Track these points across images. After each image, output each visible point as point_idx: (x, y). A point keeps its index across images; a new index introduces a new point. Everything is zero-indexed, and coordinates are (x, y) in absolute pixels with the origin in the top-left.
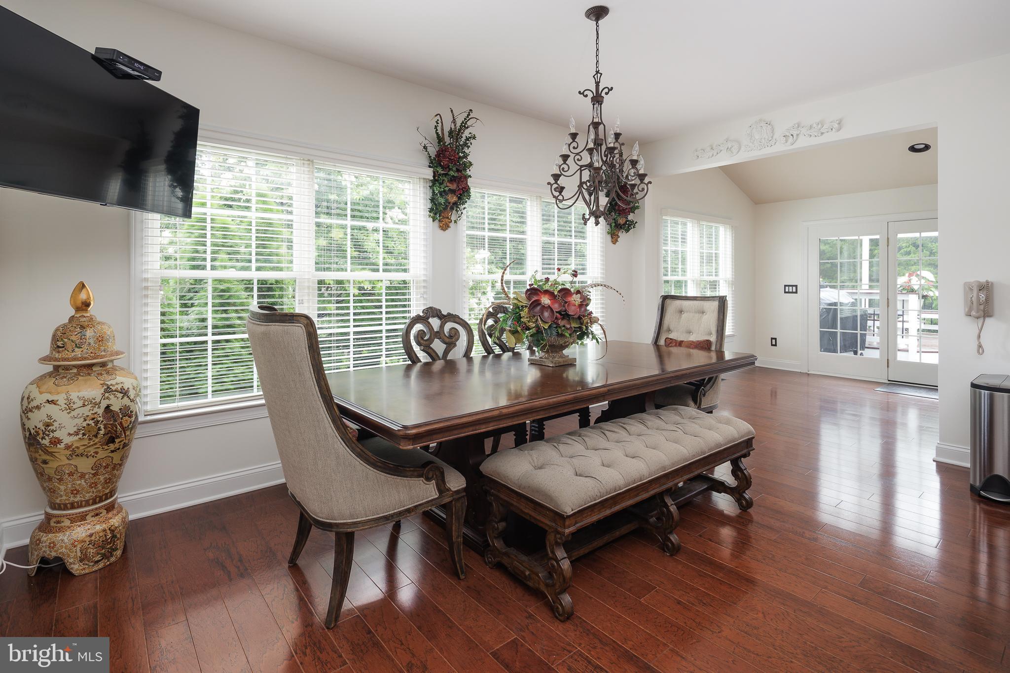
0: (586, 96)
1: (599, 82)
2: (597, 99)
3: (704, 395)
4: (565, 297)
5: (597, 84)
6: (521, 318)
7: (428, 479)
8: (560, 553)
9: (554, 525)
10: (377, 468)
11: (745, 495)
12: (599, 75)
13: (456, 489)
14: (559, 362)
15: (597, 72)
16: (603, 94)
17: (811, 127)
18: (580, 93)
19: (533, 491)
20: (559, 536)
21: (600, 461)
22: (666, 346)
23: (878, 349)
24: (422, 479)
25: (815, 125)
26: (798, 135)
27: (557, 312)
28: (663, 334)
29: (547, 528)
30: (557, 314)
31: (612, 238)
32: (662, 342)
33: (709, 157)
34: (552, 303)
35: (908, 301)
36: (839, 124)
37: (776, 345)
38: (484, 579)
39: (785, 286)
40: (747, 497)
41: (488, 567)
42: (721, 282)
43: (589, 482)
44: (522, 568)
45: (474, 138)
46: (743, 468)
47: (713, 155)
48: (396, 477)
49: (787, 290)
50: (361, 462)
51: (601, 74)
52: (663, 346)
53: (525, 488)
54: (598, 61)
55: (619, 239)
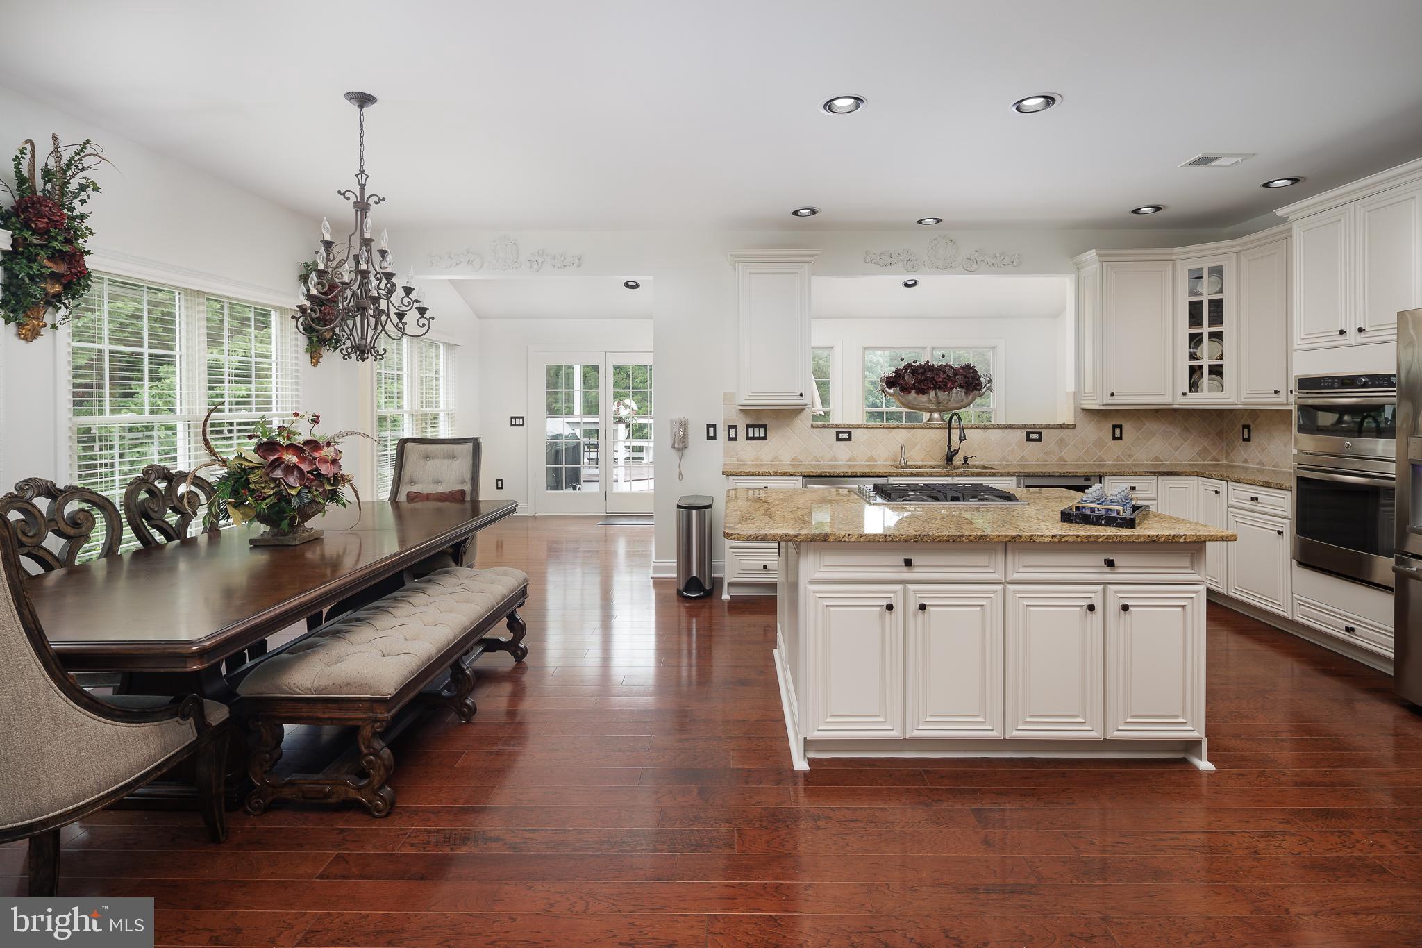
0: (348, 198)
1: (365, 185)
2: (362, 207)
3: (465, 553)
4: (312, 452)
5: (362, 187)
6: (250, 483)
7: (185, 717)
8: (378, 744)
9: (371, 715)
10: (115, 718)
11: (520, 645)
12: (364, 177)
13: (218, 723)
14: (305, 538)
15: (362, 172)
16: (371, 201)
17: (554, 258)
18: (339, 192)
19: (341, 687)
20: (379, 724)
21: (403, 637)
22: (408, 502)
23: (598, 481)
24: (177, 719)
25: (558, 256)
26: (542, 262)
27: (308, 472)
28: (404, 487)
29: (360, 723)
30: (309, 475)
31: (311, 358)
32: (402, 497)
33: (446, 267)
34: (299, 462)
35: (617, 430)
36: (579, 260)
37: (501, 488)
38: (255, 828)
39: (512, 418)
40: (522, 646)
41: (252, 816)
42: (442, 414)
43: (406, 658)
44: (318, 787)
45: (96, 189)
46: (519, 618)
47: (451, 266)
48: (143, 724)
49: (514, 423)
50: (92, 715)
51: (368, 176)
52: (404, 502)
53: (326, 688)
54: (362, 158)
55: (321, 359)
